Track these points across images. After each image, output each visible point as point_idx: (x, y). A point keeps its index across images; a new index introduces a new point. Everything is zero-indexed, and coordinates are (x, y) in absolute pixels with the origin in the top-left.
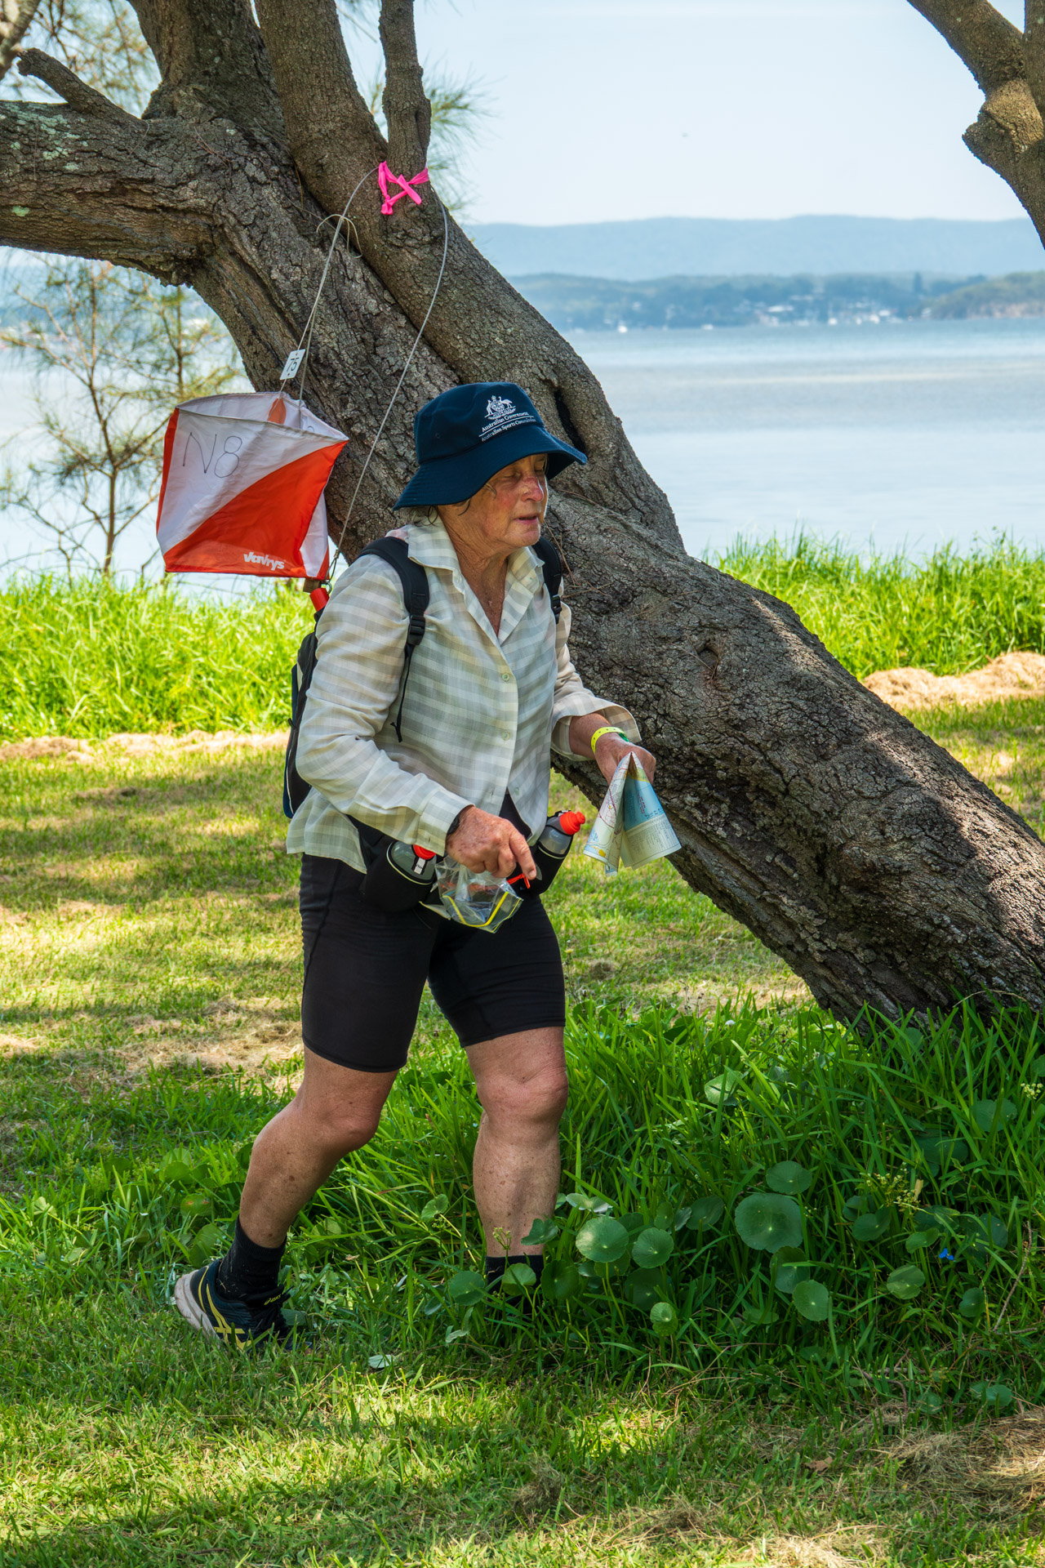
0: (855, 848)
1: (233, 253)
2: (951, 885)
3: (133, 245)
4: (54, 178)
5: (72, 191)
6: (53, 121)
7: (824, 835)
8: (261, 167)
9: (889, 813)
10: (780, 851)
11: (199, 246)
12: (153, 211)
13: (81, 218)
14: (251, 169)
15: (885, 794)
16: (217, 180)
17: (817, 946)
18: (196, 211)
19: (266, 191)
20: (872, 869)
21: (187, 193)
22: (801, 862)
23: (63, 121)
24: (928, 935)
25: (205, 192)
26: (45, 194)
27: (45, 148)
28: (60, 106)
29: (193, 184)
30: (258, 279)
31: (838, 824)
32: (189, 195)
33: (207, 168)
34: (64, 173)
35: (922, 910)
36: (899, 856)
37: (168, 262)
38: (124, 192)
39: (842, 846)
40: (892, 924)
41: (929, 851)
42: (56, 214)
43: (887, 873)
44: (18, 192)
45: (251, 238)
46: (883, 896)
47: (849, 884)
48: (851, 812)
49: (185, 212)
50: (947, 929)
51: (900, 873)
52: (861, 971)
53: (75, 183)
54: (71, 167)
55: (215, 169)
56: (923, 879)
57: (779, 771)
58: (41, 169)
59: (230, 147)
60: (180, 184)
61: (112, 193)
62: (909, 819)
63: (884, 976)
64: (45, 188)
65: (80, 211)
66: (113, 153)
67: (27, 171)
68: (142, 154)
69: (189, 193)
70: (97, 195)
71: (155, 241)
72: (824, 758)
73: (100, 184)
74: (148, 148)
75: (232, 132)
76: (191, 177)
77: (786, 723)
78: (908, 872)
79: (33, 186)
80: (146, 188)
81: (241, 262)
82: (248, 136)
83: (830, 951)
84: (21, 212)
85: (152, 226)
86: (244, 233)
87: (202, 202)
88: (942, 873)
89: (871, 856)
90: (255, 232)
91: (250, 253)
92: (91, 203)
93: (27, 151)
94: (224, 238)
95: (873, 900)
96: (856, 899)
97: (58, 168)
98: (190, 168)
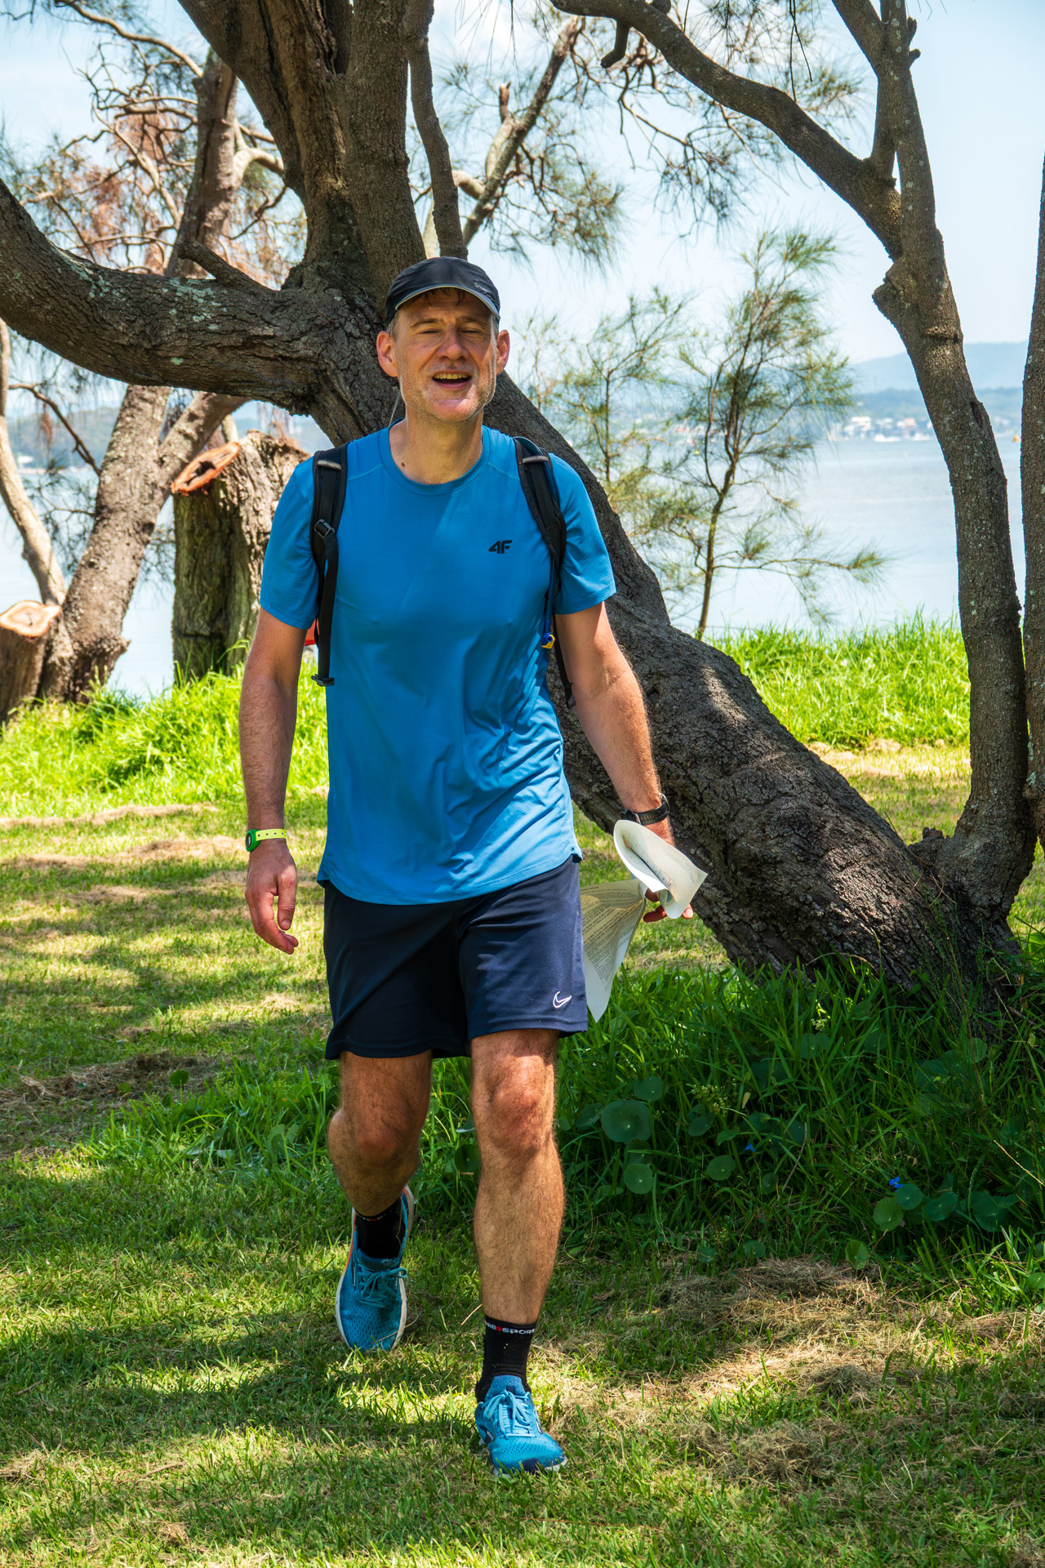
0: (743, 843)
1: (334, 391)
2: (813, 872)
3: (263, 385)
4: (201, 336)
5: (214, 345)
6: (202, 293)
7: (724, 833)
8: (357, 325)
9: (769, 817)
10: (701, 845)
11: (309, 385)
12: (275, 359)
13: (222, 366)
14: (349, 327)
15: (768, 802)
16: (322, 336)
17: (726, 918)
18: (306, 359)
19: (360, 343)
20: (755, 859)
21: (299, 346)
22: (714, 854)
23: (210, 292)
24: (798, 910)
25: (312, 345)
26: (194, 347)
27: (194, 313)
28: (211, 281)
29: (304, 339)
30: (351, 411)
31: (733, 825)
32: (301, 348)
33: (315, 327)
34: (208, 332)
35: (792, 891)
36: (775, 850)
37: (287, 397)
38: (253, 346)
39: (735, 842)
40: (773, 902)
41: (798, 846)
42: (203, 363)
43: (766, 862)
44: (175, 347)
45: (346, 379)
46: (763, 879)
47: (742, 870)
48: (741, 816)
49: (299, 360)
50: (810, 905)
51: (776, 863)
52: (755, 937)
53: (216, 339)
54: (213, 327)
55: (322, 327)
56: (793, 867)
57: (695, 784)
58: (191, 329)
59: (335, 310)
60: (294, 339)
61: (244, 346)
62: (783, 821)
63: (772, 942)
64: (194, 343)
65: (222, 360)
66: (245, 316)
67: (181, 331)
68: (268, 316)
69: (301, 346)
70: (233, 348)
71: (278, 382)
72: (727, 774)
73: (236, 340)
74: (273, 312)
75: (338, 299)
76: (302, 334)
77: (701, 748)
78: (781, 862)
79: (185, 342)
80: (268, 343)
81: (339, 397)
82: (350, 302)
83: (734, 922)
84: (177, 362)
85: (275, 370)
86: (341, 376)
87: (310, 353)
88: (806, 862)
89: (755, 849)
90: (349, 375)
91: (345, 390)
92: (229, 354)
93: (180, 316)
94: (327, 380)
95: (758, 883)
96: (748, 881)
97: (203, 328)
98: (303, 326)
